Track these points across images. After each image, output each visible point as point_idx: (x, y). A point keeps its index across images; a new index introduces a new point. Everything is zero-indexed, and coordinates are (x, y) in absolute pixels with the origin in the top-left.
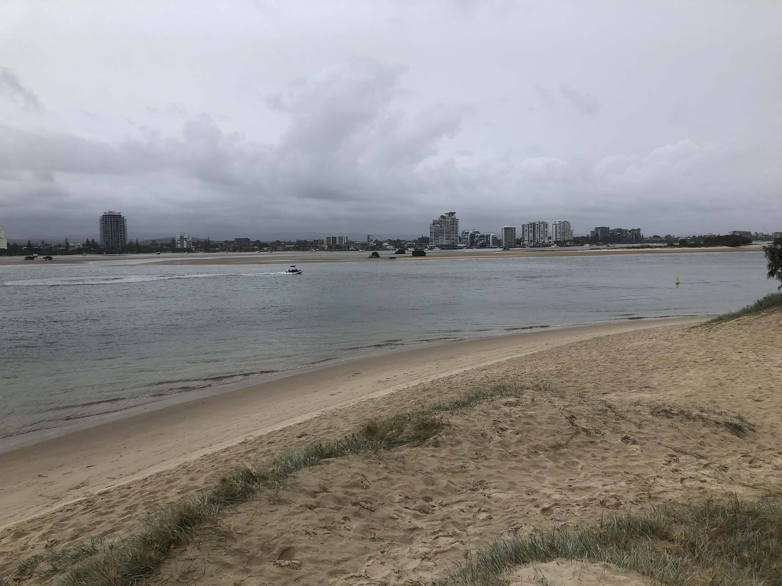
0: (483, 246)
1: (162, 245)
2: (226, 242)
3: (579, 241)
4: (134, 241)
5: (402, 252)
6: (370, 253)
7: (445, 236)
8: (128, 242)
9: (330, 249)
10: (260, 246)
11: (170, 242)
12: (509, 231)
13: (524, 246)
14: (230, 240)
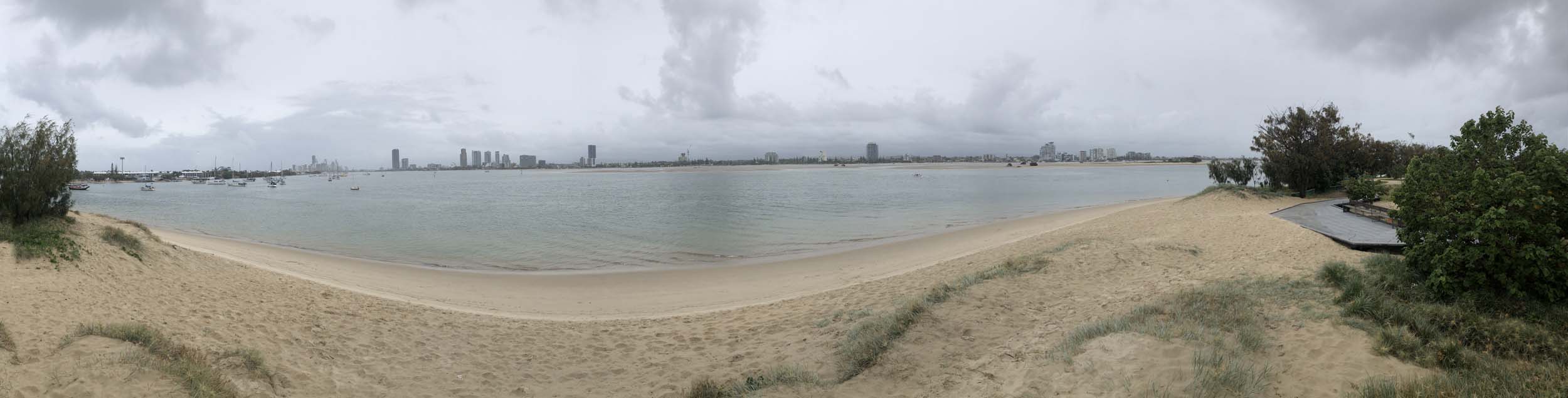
0: (1069, 161)
1: (896, 159)
2: (929, 157)
3: (1120, 159)
4: (882, 157)
5: (1024, 163)
6: (1007, 164)
7: (1048, 155)
8: (879, 157)
9: (985, 161)
10: (946, 159)
11: (900, 158)
12: (1083, 153)
13: (1091, 161)
14: (931, 156)
